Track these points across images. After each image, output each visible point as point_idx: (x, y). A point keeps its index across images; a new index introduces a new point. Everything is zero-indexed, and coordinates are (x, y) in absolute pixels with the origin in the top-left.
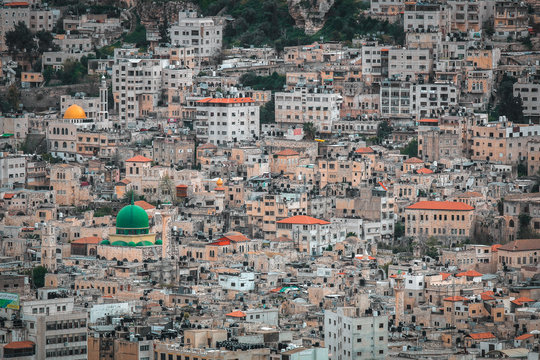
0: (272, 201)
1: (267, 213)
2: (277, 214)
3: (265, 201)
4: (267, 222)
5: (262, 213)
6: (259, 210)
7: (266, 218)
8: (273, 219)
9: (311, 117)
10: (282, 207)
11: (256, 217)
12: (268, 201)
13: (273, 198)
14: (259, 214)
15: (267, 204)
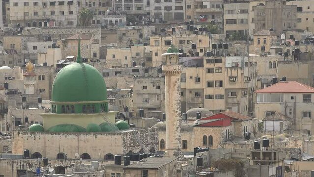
0: (218, 65)
1: (210, 84)
2: (227, 84)
3: (206, 65)
4: (210, 97)
5: (203, 85)
6: (198, 80)
7: (210, 91)
8: (221, 91)
9: (53, 13)
10: (234, 73)
11: (190, 91)
12: (211, 66)
13: (219, 61)
14: (197, 86)
15: (210, 71)
